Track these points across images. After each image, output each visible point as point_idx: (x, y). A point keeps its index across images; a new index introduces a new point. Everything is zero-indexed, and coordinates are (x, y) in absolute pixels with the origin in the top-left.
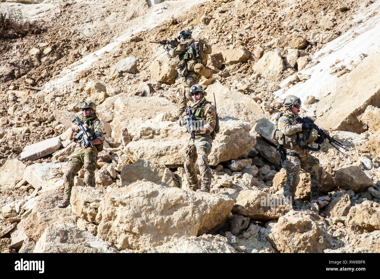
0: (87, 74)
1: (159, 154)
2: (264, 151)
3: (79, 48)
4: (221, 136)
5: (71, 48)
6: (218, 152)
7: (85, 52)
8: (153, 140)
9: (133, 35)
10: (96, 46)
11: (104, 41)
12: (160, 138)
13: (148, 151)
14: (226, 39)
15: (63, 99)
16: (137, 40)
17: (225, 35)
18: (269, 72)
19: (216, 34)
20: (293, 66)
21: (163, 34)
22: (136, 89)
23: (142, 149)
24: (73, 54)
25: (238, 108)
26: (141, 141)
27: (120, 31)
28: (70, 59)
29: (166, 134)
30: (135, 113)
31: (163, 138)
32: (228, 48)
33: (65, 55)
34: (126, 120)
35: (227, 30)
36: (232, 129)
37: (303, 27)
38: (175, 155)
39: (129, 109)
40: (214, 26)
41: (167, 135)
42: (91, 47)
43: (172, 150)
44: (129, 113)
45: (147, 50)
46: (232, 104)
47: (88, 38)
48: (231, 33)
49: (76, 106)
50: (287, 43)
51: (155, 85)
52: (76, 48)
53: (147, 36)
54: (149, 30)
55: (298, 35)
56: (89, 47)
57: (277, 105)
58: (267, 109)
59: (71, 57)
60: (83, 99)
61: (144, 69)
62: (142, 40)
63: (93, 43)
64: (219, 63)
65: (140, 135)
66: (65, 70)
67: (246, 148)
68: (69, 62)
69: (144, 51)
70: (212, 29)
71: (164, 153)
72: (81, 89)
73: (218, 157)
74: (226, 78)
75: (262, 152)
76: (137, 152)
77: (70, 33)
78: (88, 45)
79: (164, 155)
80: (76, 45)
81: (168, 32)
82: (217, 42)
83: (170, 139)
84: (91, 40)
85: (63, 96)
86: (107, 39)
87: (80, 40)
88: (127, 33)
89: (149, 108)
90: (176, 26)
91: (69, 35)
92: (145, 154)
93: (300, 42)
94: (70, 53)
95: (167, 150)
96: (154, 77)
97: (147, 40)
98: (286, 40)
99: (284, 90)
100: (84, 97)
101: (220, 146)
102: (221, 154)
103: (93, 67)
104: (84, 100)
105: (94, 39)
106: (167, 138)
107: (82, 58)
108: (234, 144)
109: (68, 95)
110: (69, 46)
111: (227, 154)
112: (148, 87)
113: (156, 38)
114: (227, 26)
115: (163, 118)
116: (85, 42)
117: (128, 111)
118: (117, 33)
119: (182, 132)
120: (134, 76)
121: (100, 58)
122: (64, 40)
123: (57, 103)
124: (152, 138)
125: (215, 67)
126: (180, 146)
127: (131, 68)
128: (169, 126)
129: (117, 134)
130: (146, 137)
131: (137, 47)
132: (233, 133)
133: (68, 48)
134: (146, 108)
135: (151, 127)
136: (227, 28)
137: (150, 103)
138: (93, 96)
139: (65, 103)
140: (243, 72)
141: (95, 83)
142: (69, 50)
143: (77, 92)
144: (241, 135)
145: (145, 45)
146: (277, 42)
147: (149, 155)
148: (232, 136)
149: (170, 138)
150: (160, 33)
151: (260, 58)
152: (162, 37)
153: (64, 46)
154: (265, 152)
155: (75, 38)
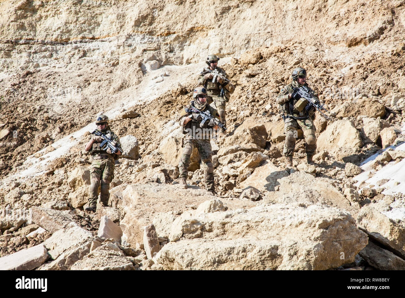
0: (64, 163)
1: (217, 259)
2: (374, 257)
3: (48, 130)
4: (315, 231)
5: (37, 130)
6: (313, 255)
7: (57, 135)
8: (202, 240)
9: (124, 110)
10: (72, 126)
11: (84, 119)
12: (213, 236)
13: (199, 256)
14: (264, 110)
15: (32, 197)
16: (133, 115)
17: (260, 105)
18: (340, 150)
19: (247, 104)
20: (374, 141)
21: (169, 107)
22: (145, 177)
23: (189, 253)
24: (40, 138)
25: (310, 196)
26: (184, 242)
27: (105, 105)
28: (36, 144)
29: (222, 230)
30: (156, 206)
31: (217, 236)
32: (270, 121)
33: (28, 139)
34: (145, 216)
35: (262, 98)
36: (331, 219)
37: (374, 92)
38: (242, 261)
39: (146, 200)
40: (242, 94)
41: (225, 231)
42: (65, 127)
43: (238, 254)
44: (148, 207)
45: (148, 128)
46: (302, 191)
47: (61, 116)
48: (269, 102)
49: (55, 205)
50: (359, 111)
51: (172, 171)
52: (43, 129)
53: (145, 110)
54: (148, 103)
55: (374, 100)
56: (63, 127)
57: (368, 193)
58: (355, 198)
59: (37, 142)
60: (63, 195)
61: (149, 154)
62: (139, 116)
63: (69, 122)
64: (262, 140)
65: (181, 232)
66: (29, 159)
67: (354, 250)
68: (35, 148)
69: (145, 130)
70: (239, 98)
71: (224, 258)
72: (59, 182)
73: (312, 264)
74: (278, 159)
75: (369, 258)
76: (182, 257)
77: (35, 110)
78: (61, 125)
79: (224, 262)
80: (43, 125)
81: (176, 104)
82: (251, 114)
83: (230, 237)
84: (64, 118)
85: (32, 193)
86: (88, 116)
87: (49, 118)
88: (116, 109)
89: (175, 199)
90: (186, 96)
91: (33, 113)
92: (194, 260)
93: (378, 108)
94: (36, 136)
95: (229, 254)
96: (169, 161)
97: (146, 116)
98: (357, 106)
99: (371, 173)
100: (65, 192)
101: (315, 247)
102: (316, 259)
103: (72, 153)
104: (65, 196)
105: (69, 117)
106: (225, 236)
107: (53, 142)
108: (336, 243)
109: (39, 191)
110: (33, 127)
111: (326, 260)
112: (163, 174)
113: (159, 113)
114: (261, 93)
115: (210, 208)
116: (56, 121)
117: (145, 204)
118: (102, 109)
119: (248, 225)
120: (136, 163)
121: (80, 141)
122: (26, 119)
123: (25, 203)
124: (200, 236)
125: (257, 144)
126: (249, 248)
127: (131, 151)
128: (227, 217)
129: (131, 238)
130: (191, 235)
131: (133, 126)
132: (333, 226)
133: (33, 130)
134: (171, 199)
135: (198, 220)
136: (262, 96)
137: (175, 192)
138: (80, 190)
139: (37, 201)
140: (300, 151)
141: (83, 171)
142: (34, 133)
143: (53, 187)
144: (345, 229)
145: (144, 122)
146: (343, 110)
147: (201, 262)
148: (331, 231)
149: (229, 235)
150: (164, 106)
151: (321, 131)
152: (167, 111)
153: (27, 127)
154: (376, 259)
155: (42, 116)
